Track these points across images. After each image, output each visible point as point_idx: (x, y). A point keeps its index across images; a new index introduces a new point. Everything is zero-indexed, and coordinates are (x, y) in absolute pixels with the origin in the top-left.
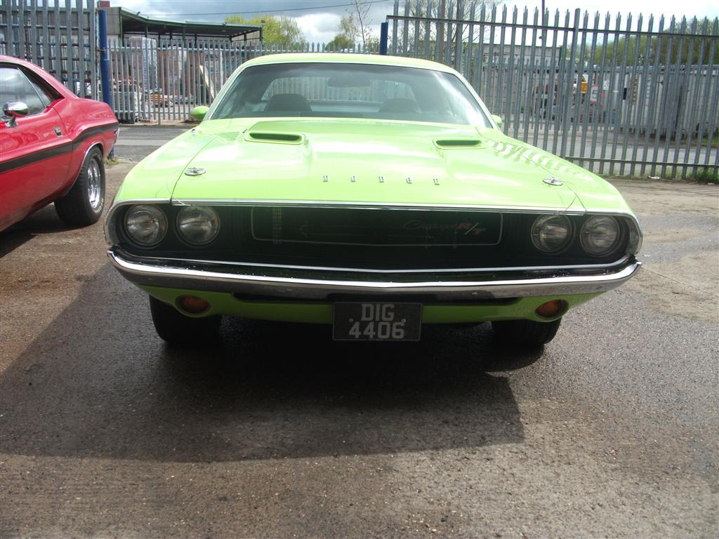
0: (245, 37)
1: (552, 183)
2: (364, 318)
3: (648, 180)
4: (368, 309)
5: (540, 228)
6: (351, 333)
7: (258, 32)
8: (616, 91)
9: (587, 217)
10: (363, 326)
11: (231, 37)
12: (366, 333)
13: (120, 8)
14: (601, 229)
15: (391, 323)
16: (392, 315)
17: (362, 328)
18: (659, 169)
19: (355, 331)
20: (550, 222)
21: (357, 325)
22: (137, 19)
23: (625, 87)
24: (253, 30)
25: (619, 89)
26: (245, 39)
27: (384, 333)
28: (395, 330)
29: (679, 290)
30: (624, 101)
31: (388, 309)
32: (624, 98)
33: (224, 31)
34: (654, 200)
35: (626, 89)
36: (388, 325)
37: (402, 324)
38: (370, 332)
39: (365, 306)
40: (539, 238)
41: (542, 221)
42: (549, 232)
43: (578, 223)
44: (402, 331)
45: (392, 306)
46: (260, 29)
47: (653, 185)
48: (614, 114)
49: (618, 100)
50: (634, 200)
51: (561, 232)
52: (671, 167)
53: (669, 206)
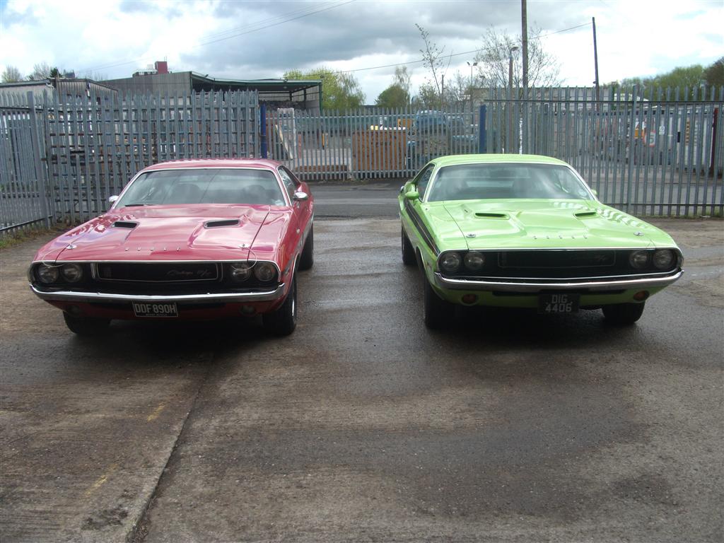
0: (305, 92)
1: (638, 235)
2: (553, 302)
3: (701, 219)
4: (555, 298)
5: (634, 257)
6: (547, 309)
7: (318, 87)
8: (670, 135)
9: (657, 250)
10: (552, 306)
11: (291, 93)
12: (554, 309)
13: (191, 73)
14: (663, 256)
15: (566, 304)
16: (566, 300)
17: (552, 307)
18: (708, 209)
19: (548, 309)
20: (638, 254)
21: (549, 306)
22: (206, 81)
23: (679, 131)
24: (313, 85)
25: (673, 133)
26: (305, 94)
27: (562, 309)
28: (567, 308)
29: (716, 294)
30: (678, 144)
31: (564, 298)
32: (679, 141)
33: (285, 88)
34: (704, 236)
35: (679, 133)
36: (564, 305)
37: (570, 304)
38: (555, 309)
39: (553, 296)
40: (633, 261)
41: (634, 254)
42: (639, 258)
43: (652, 254)
44: (570, 308)
45: (566, 296)
46: (320, 84)
47: (704, 223)
48: (669, 153)
49: (673, 142)
50: (688, 237)
51: (644, 258)
52: (718, 208)
53: (715, 240)
